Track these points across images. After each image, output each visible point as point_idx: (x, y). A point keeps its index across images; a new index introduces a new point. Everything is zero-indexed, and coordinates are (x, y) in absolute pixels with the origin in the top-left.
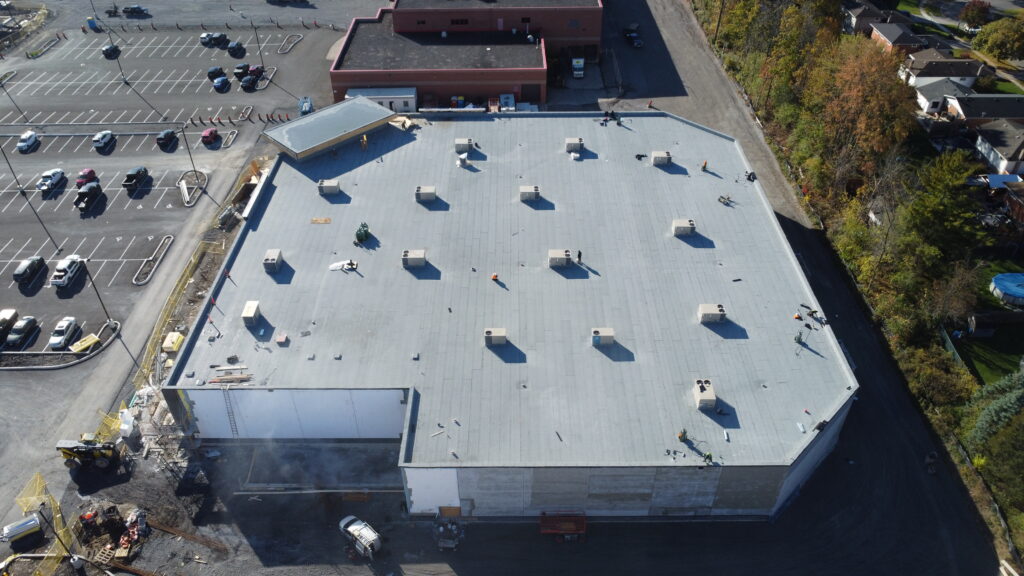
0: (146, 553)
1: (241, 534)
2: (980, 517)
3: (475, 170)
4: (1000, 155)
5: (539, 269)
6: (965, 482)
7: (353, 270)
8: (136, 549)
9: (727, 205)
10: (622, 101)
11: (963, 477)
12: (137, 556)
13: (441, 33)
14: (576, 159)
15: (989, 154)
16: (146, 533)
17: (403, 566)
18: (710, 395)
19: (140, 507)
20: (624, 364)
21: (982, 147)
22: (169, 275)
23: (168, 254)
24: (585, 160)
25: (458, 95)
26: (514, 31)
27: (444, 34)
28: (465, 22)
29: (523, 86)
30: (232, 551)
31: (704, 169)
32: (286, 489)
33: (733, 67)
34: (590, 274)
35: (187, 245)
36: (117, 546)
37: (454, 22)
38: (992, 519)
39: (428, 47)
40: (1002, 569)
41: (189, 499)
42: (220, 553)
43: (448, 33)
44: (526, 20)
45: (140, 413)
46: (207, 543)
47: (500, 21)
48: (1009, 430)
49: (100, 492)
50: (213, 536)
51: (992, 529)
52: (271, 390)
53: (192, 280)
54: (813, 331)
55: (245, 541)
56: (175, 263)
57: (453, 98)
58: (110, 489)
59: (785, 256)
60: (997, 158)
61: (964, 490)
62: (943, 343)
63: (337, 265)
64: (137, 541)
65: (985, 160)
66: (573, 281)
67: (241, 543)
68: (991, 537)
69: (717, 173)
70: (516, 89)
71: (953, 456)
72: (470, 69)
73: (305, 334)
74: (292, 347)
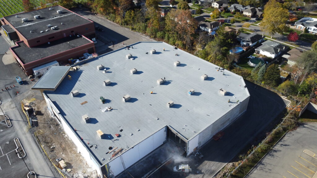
2: (272, 92)
3: (111, 72)
4: (208, 28)
5: (158, 86)
6: (264, 87)
7: (112, 109)
9: (178, 55)
10: (115, 45)
11: (263, 87)
13: (48, 43)
14: (133, 59)
15: (205, 29)
17: (197, 168)
18: (225, 91)
20: (201, 95)
21: (203, 28)
22: (32, 149)
23: (22, 143)
24: (135, 59)
25: (70, 59)
26: (70, 36)
27: (49, 43)
28: (53, 37)
29: (88, 49)
31: (164, 50)
32: (149, 174)
33: (133, 29)
34: (171, 82)
35: (26, 137)
37: (49, 39)
38: (274, 91)
39: (48, 48)
40: (282, 98)
43: (50, 42)
44: (72, 32)
47: (64, 34)
48: (267, 73)
51: (275, 92)
52: (133, 148)
53: (42, 146)
56: (30, 144)
57: (69, 60)
60: (207, 30)
61: (265, 89)
62: (235, 66)
65: (204, 31)
66: (169, 85)
68: (276, 94)
69: (168, 50)
70: (86, 51)
71: (258, 84)
72: (69, 50)
73: (121, 131)
74: (123, 135)
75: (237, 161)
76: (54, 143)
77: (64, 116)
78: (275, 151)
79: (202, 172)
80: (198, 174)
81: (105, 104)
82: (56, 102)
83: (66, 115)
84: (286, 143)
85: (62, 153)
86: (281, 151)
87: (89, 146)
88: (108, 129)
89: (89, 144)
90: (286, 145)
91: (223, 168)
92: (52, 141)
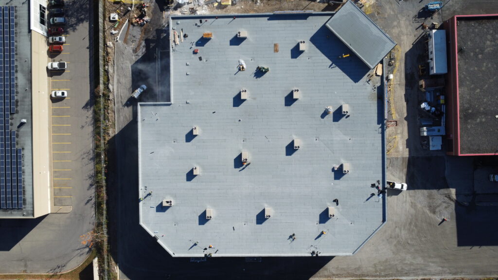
0: (135, 28)
1: (142, 55)
5: (241, 148)
7: (240, 70)
8: (136, 24)
12: (134, 25)
16: (141, 25)
19: (151, 19)
24: (333, 173)
30: (136, 54)
36: (136, 18)
41: (155, 34)
42: (135, 51)
45: (191, 3)
46: (139, 46)
49: (156, 4)
50: (141, 46)
54: (203, 250)
55: (140, 57)
58: (158, 7)
59: (251, 253)
63: (243, 62)
64: (138, 24)
67: (139, 56)
69: (320, 238)
73: (200, 59)
74: (193, 56)
75: (108, 141)
76: (264, 6)
77: (268, 18)
78: (91, 185)
79: (126, 107)
80: (127, 102)
81: (256, 69)
82: (305, 21)
83: (268, 20)
84: (89, 205)
85: (243, 7)
86: (88, 190)
87: (203, 20)
88: (212, 48)
89: (206, 21)
90: (88, 202)
91: (115, 124)
92: (269, 5)
